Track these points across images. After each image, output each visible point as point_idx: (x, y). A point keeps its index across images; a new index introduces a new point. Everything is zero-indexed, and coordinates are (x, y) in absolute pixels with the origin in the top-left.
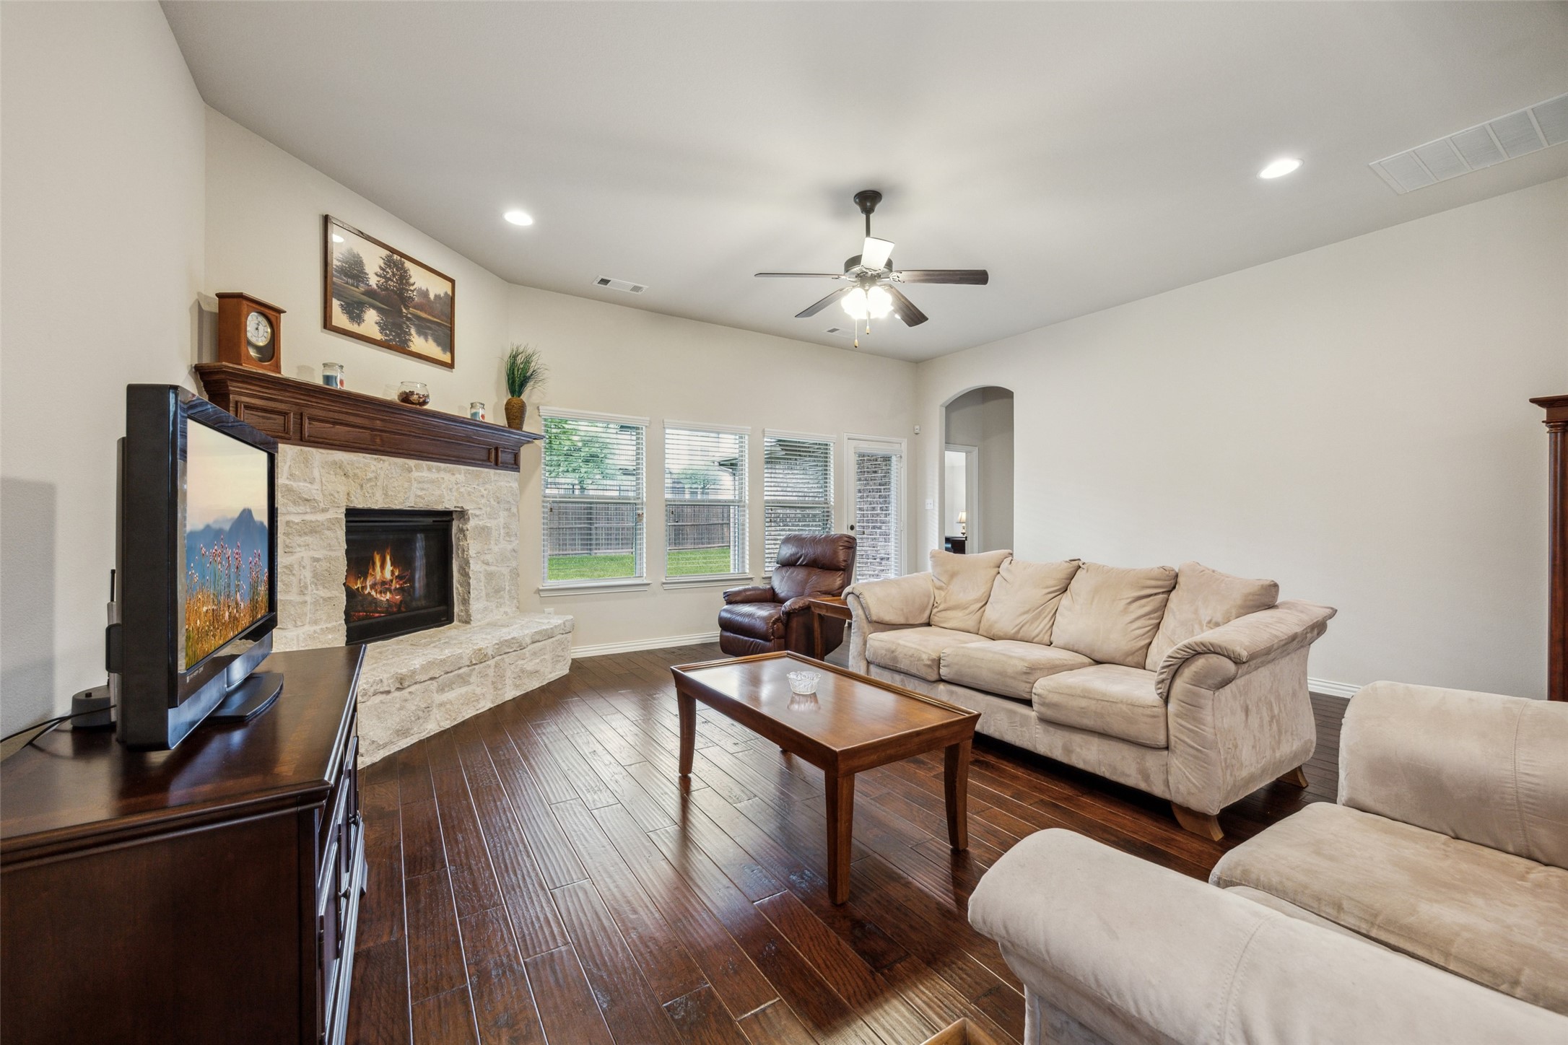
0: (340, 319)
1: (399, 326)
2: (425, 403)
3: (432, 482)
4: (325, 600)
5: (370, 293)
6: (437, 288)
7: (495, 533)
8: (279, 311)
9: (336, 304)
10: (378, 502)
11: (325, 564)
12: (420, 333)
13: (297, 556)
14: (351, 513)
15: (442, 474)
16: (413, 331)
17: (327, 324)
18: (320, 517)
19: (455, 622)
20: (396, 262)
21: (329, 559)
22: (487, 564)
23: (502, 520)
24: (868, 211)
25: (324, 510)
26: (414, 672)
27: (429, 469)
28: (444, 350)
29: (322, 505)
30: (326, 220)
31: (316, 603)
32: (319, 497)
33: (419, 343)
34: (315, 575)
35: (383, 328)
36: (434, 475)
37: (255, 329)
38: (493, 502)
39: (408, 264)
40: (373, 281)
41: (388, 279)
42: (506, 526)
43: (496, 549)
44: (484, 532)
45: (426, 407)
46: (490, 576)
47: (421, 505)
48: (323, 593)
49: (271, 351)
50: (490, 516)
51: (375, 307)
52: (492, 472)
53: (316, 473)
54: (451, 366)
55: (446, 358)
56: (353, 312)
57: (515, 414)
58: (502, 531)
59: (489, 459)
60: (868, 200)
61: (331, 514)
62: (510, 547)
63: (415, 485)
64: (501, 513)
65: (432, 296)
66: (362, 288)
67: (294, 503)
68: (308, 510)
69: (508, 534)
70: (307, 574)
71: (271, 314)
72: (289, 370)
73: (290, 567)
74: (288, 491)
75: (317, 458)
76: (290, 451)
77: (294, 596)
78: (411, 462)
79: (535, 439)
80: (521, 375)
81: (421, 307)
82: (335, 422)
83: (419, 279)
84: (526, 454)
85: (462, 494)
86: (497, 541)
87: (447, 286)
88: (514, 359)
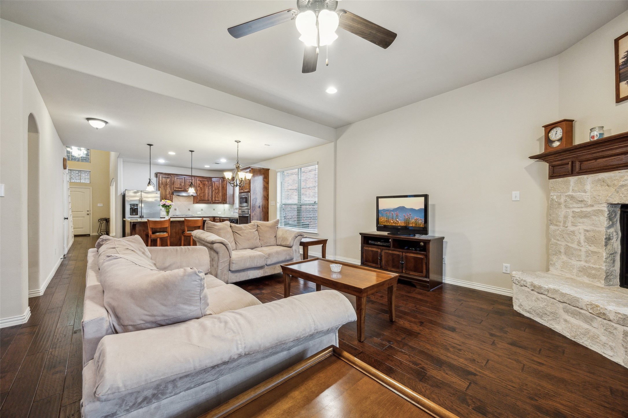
4: (592, 252)
11: (592, 234)
13: (578, 227)
17: (617, 100)
18: (589, 209)
21: (595, 231)
25: (593, 206)
29: (590, 203)
30: (617, 41)
31: (586, 252)
34: (586, 238)
37: (555, 134)
48: (593, 248)
49: (562, 139)
61: (597, 209)
67: (577, 203)
68: (583, 206)
70: (582, 238)
73: (573, 232)
74: (572, 197)
75: (589, 180)
76: (572, 179)
77: (575, 246)
82: (596, 158)
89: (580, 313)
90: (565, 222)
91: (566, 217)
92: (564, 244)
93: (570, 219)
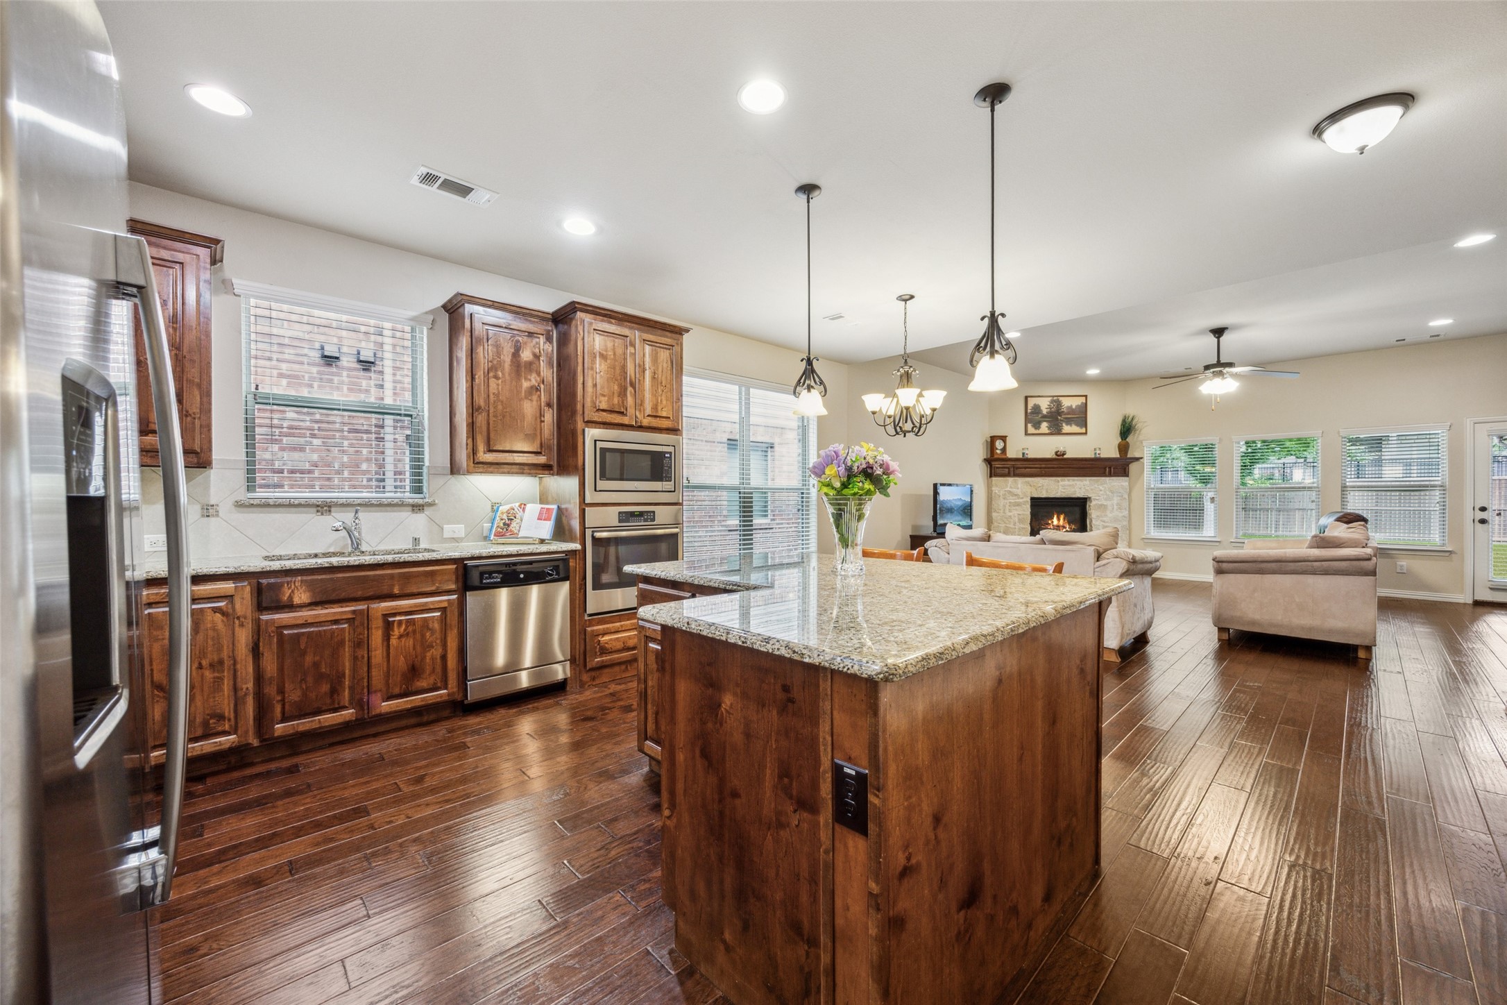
0: (1031, 429)
1: (1058, 425)
2: (1064, 454)
3: (1070, 486)
4: (1022, 528)
5: (1044, 417)
6: (1075, 403)
7: (1110, 508)
8: (1006, 437)
9: (1029, 425)
10: (1044, 495)
11: (1023, 517)
12: (1067, 425)
13: (1014, 513)
14: (1032, 499)
15: (1076, 482)
16: (1064, 425)
17: (1026, 434)
18: (1021, 500)
20: (1056, 402)
21: (1024, 515)
22: (1104, 522)
23: (1115, 502)
24: (1218, 338)
25: (1022, 498)
27: (1069, 480)
28: (1081, 427)
29: (1021, 496)
30: (1026, 398)
31: (1019, 528)
32: (1020, 494)
33: (1066, 428)
34: (1019, 519)
35: (1049, 428)
36: (1071, 483)
37: (999, 445)
38: (1108, 493)
39: (1061, 399)
40: (1045, 412)
41: (1051, 409)
42: (1118, 504)
43: (1110, 515)
44: (1102, 507)
45: (1065, 456)
47: (1064, 495)
48: (1022, 526)
49: (1004, 450)
50: (1106, 500)
51: (1045, 421)
52: (1108, 478)
53: (1019, 486)
54: (1086, 433)
55: (1083, 430)
56: (1037, 425)
57: (1124, 448)
58: (1115, 507)
59: (1105, 473)
60: (1218, 332)
61: (1024, 500)
62: (1121, 515)
63: (1060, 487)
64: (1115, 498)
65: (1074, 407)
66: (1040, 416)
67: (1012, 496)
68: (1017, 498)
69: (1120, 509)
70: (1017, 520)
71: (1004, 438)
72: (1011, 454)
73: (1010, 516)
74: (1010, 492)
75: (1020, 480)
76: (1010, 480)
77: (1012, 526)
78: (1059, 479)
79: (1137, 459)
80: (1127, 429)
81: (1068, 414)
82: (1025, 468)
83: (1067, 403)
84: (1133, 467)
85: (1087, 490)
86: (1112, 511)
87: (1083, 400)
88: (1124, 421)
90: (1004, 510)
91: (1004, 506)
92: (1004, 525)
93: (1007, 506)
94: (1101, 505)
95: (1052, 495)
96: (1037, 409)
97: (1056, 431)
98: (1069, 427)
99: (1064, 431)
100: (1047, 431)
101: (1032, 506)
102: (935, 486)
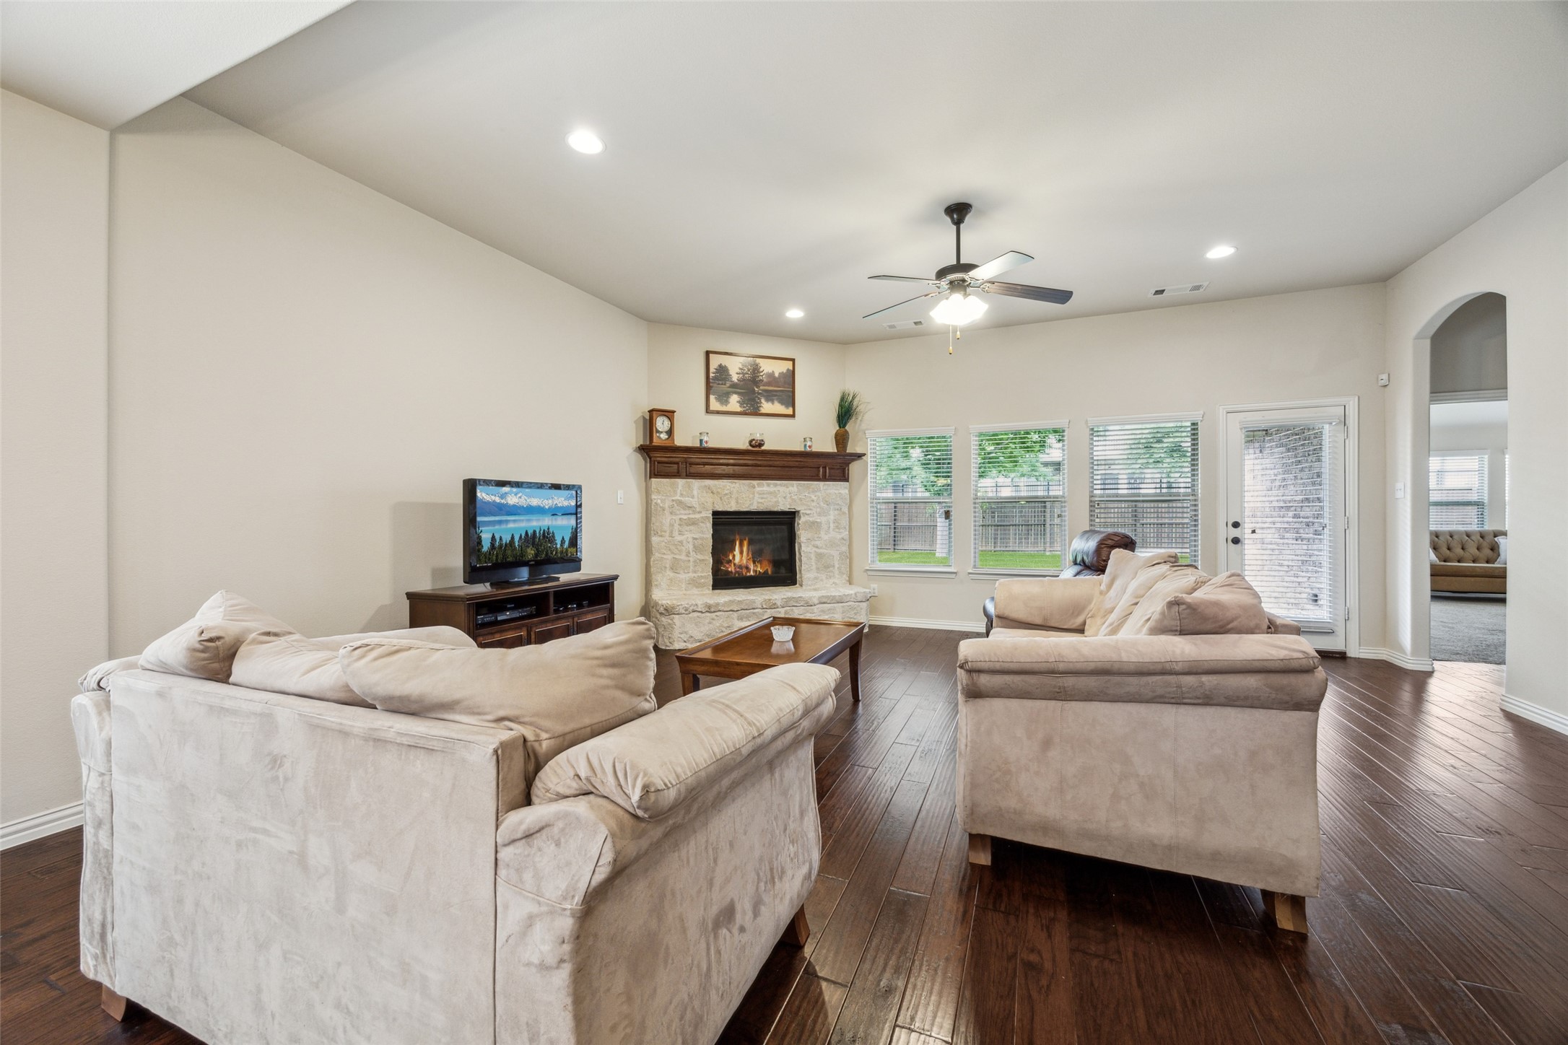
0: (715, 405)
1: (753, 400)
2: (763, 445)
3: (770, 493)
4: (700, 560)
5: (734, 386)
6: (779, 368)
7: (824, 526)
8: (674, 412)
9: (712, 398)
10: (732, 507)
11: (700, 542)
12: (767, 400)
13: (685, 536)
14: (715, 513)
15: (779, 488)
16: (763, 401)
17: (708, 411)
18: (697, 516)
19: (798, 585)
20: (750, 362)
21: (702, 539)
22: (817, 547)
23: (832, 517)
24: (958, 223)
25: (700, 512)
26: (718, 604)
27: (768, 485)
28: (787, 407)
29: (698, 510)
30: (708, 353)
31: (695, 562)
32: (697, 506)
33: (767, 407)
34: (694, 547)
35: (741, 403)
36: (772, 489)
37: (662, 424)
38: (822, 504)
39: (758, 360)
40: (735, 378)
41: (744, 374)
42: (835, 521)
43: (826, 537)
44: (814, 526)
45: (763, 448)
46: (820, 556)
47: (762, 508)
48: (700, 557)
49: (670, 432)
50: (819, 514)
51: (736, 393)
52: (822, 483)
53: (695, 493)
54: (793, 416)
55: (790, 411)
56: (723, 398)
57: (841, 439)
58: (832, 525)
59: (818, 475)
60: (958, 212)
61: (704, 514)
62: (839, 537)
63: (757, 495)
64: (831, 512)
65: (777, 375)
66: (728, 384)
67: (685, 509)
68: (691, 512)
69: (837, 527)
70: (691, 547)
71: (669, 414)
72: (681, 440)
73: (681, 542)
74: (680, 503)
75: (696, 484)
76: (680, 482)
77: (683, 557)
78: (755, 482)
79: (860, 456)
80: (846, 413)
81: (769, 384)
82: (704, 464)
83: (767, 367)
84: (854, 468)
85: (794, 500)
86: (827, 532)
87: (789, 365)
88: (843, 399)
89: (754, 613)
90: (671, 532)
91: (672, 525)
92: (670, 557)
93: (676, 527)
94: (813, 523)
95: (744, 508)
96: (722, 370)
97: (752, 410)
98: (770, 404)
99: (763, 411)
100: (739, 409)
101: (714, 524)
102: (470, 487)
